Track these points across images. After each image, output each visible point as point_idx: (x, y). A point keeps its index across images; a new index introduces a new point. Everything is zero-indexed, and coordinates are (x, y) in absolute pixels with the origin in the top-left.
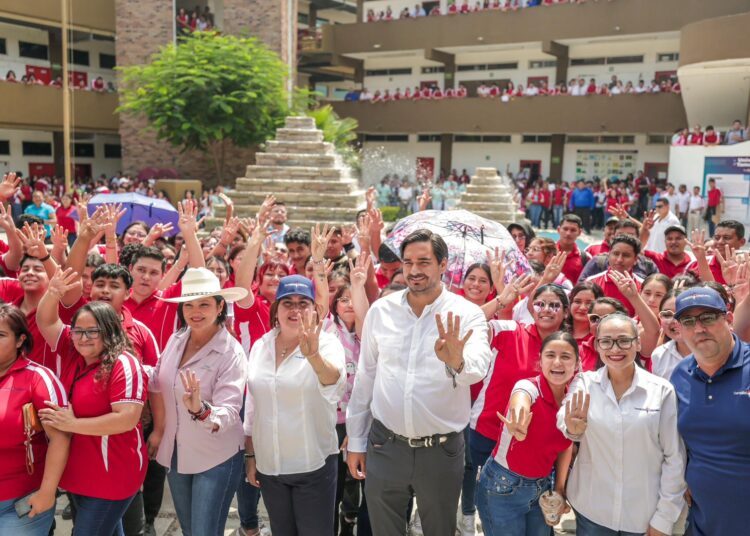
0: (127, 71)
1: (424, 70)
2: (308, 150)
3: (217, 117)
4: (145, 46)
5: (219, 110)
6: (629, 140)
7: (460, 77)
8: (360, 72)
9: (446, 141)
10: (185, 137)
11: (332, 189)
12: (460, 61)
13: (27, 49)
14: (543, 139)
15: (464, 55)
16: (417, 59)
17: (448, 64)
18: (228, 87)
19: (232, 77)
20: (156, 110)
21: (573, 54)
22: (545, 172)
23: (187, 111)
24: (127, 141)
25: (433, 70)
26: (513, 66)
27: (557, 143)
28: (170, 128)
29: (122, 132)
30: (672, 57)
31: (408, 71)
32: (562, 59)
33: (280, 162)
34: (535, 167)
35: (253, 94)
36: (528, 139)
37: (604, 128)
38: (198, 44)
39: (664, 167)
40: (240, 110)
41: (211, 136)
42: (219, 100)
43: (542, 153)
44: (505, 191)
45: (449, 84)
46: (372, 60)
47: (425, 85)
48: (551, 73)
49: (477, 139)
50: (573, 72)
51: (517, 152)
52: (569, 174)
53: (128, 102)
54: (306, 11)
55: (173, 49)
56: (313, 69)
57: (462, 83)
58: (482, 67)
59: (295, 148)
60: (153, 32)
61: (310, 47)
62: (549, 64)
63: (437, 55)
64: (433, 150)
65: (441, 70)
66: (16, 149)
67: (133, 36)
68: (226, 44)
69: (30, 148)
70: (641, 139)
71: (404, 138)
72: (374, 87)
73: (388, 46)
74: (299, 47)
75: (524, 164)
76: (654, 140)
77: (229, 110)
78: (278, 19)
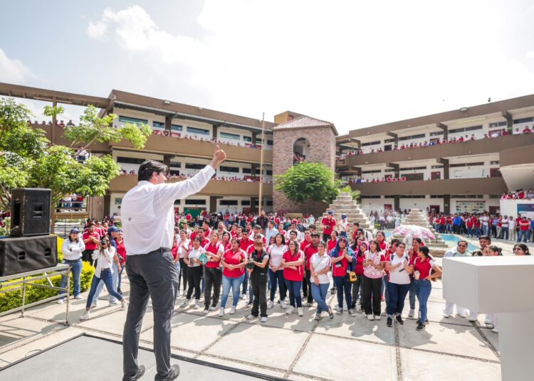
0: (276, 176)
1: (386, 171)
2: (347, 203)
3: (309, 191)
4: (282, 167)
5: (309, 189)
6: (481, 196)
7: (401, 173)
8: (360, 172)
9: (397, 198)
10: (296, 198)
11: (357, 216)
12: (401, 167)
13: (245, 171)
14: (440, 197)
15: (402, 164)
16: (383, 167)
17: (396, 168)
18: (312, 181)
19: (314, 177)
20: (287, 188)
21: (450, 163)
22: (442, 210)
23: (298, 189)
24: (275, 200)
25: (389, 170)
26: (425, 168)
27: (447, 199)
28: (292, 195)
29: (274, 197)
30: (497, 162)
31: (380, 171)
32: (446, 165)
33: (338, 207)
34: (437, 208)
35: (321, 183)
36: (433, 197)
37: (467, 192)
38: (302, 167)
39: (498, 208)
40: (316, 188)
41: (306, 197)
42: (308, 185)
43: (440, 203)
44: (424, 216)
45: (397, 176)
46: (364, 168)
47: (386, 176)
48: (442, 170)
49: (410, 197)
50: (451, 170)
51: (429, 202)
52: (453, 211)
53: (276, 187)
54: (338, 151)
55: (292, 169)
56: (341, 171)
57: (402, 175)
58: (410, 169)
59: (343, 202)
60: (285, 162)
61: (341, 164)
62: (440, 167)
63: (391, 165)
64: (391, 202)
65: (393, 170)
66: (239, 203)
67: (278, 164)
68: (311, 166)
69: (244, 203)
70: (486, 197)
71: (379, 197)
72: (367, 178)
73: (371, 162)
74: (336, 164)
75: (432, 207)
76: (492, 197)
77: (312, 188)
78: (329, 156)
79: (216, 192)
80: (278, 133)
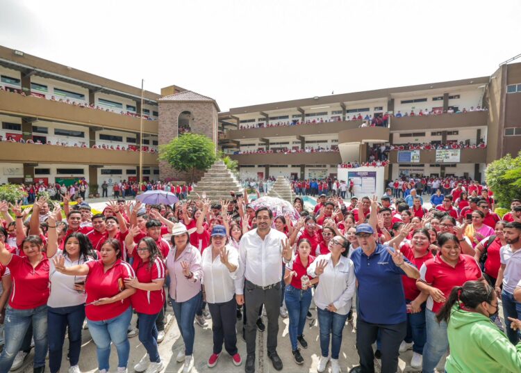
0: (161, 147)
1: (259, 144)
2: (222, 172)
3: (191, 160)
4: (168, 138)
5: (192, 158)
6: (325, 166)
7: (271, 146)
8: (239, 145)
9: (267, 167)
10: (181, 167)
11: (230, 185)
12: (270, 141)
13: (129, 140)
14: (298, 166)
15: (272, 140)
16: (257, 141)
17: (267, 143)
18: (195, 151)
19: (197, 148)
20: (171, 159)
21: (306, 140)
22: (299, 176)
23: (181, 159)
24: (161, 168)
25: (262, 144)
26: (288, 143)
27: (303, 167)
28: (176, 164)
29: (160, 166)
30: (336, 141)
31: (254, 145)
32: (303, 141)
33: (212, 176)
34: (296, 175)
35: (203, 153)
36: (293, 166)
37: (317, 163)
38: (186, 137)
39: (336, 175)
40: (199, 158)
41: (189, 167)
42: (192, 155)
43: (298, 171)
44: (287, 184)
45: (267, 149)
46: (242, 141)
47: (260, 149)
48: (299, 145)
49: (277, 166)
50: (306, 145)
51: (290, 170)
52: (307, 177)
53: (161, 156)
54: (221, 126)
55: (177, 139)
56: (223, 144)
57: (272, 149)
58: (278, 143)
59: (217, 171)
60: (170, 133)
61: (222, 137)
62: (299, 143)
63: (263, 140)
64: (263, 170)
65: (265, 144)
66: (124, 172)
67: (164, 135)
68: (196, 137)
69: (129, 172)
70: (328, 166)
71: (253, 166)
72: (243, 150)
73: (248, 137)
74: (219, 138)
75: (292, 174)
76: (332, 166)
77: (195, 158)
78: (212, 129)
79: (96, 161)
80: (163, 104)
